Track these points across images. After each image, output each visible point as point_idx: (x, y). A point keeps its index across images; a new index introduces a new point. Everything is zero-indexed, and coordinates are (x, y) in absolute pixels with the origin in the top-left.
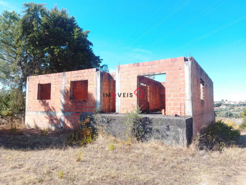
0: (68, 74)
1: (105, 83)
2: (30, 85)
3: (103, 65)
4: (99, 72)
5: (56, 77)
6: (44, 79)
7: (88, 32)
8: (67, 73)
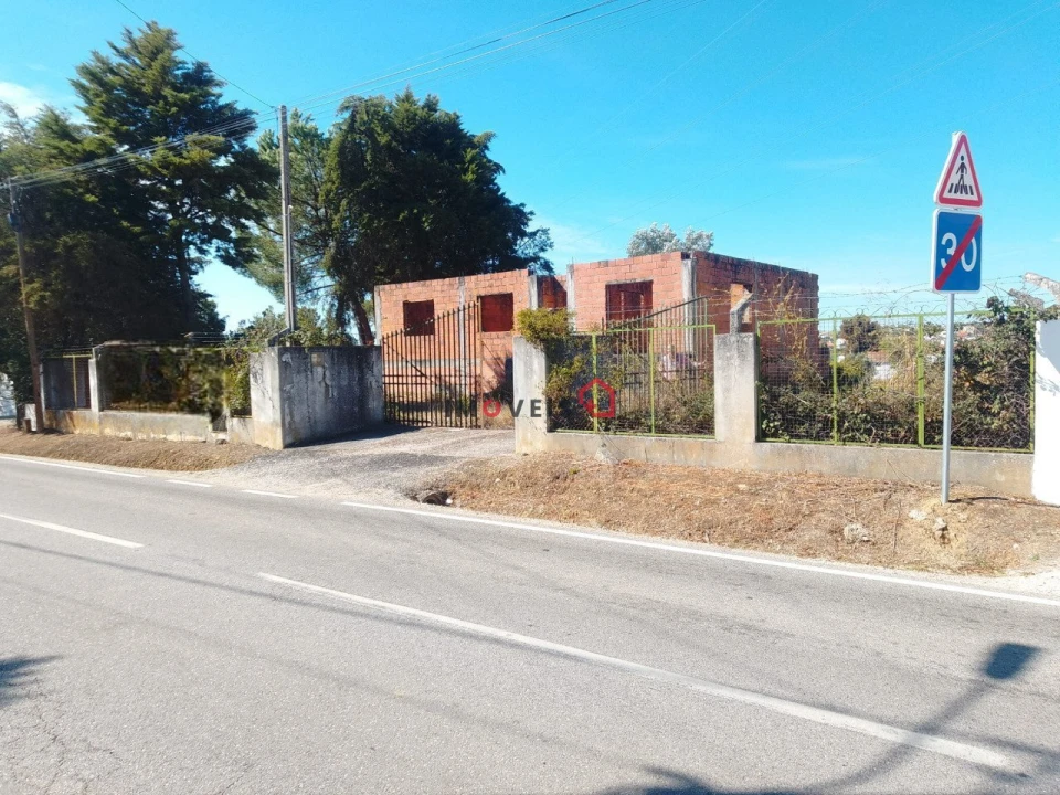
0: (471, 280)
1: (546, 298)
2: (384, 304)
3: (538, 231)
4: (534, 277)
5: (445, 288)
6: (416, 291)
7: (489, 137)
8: (467, 278)
